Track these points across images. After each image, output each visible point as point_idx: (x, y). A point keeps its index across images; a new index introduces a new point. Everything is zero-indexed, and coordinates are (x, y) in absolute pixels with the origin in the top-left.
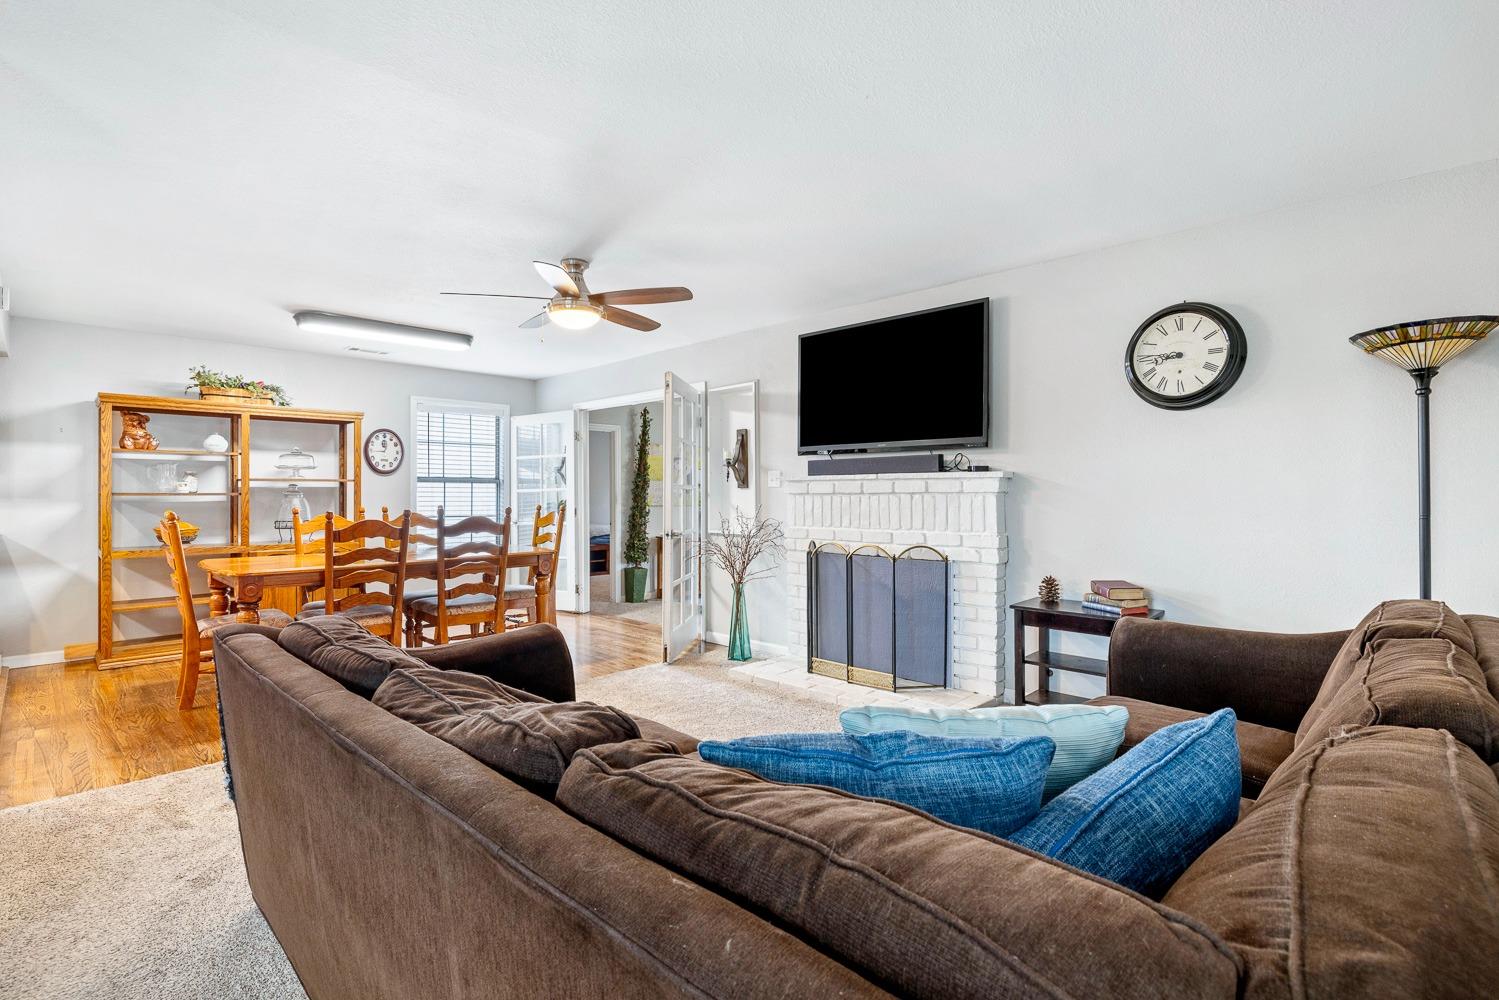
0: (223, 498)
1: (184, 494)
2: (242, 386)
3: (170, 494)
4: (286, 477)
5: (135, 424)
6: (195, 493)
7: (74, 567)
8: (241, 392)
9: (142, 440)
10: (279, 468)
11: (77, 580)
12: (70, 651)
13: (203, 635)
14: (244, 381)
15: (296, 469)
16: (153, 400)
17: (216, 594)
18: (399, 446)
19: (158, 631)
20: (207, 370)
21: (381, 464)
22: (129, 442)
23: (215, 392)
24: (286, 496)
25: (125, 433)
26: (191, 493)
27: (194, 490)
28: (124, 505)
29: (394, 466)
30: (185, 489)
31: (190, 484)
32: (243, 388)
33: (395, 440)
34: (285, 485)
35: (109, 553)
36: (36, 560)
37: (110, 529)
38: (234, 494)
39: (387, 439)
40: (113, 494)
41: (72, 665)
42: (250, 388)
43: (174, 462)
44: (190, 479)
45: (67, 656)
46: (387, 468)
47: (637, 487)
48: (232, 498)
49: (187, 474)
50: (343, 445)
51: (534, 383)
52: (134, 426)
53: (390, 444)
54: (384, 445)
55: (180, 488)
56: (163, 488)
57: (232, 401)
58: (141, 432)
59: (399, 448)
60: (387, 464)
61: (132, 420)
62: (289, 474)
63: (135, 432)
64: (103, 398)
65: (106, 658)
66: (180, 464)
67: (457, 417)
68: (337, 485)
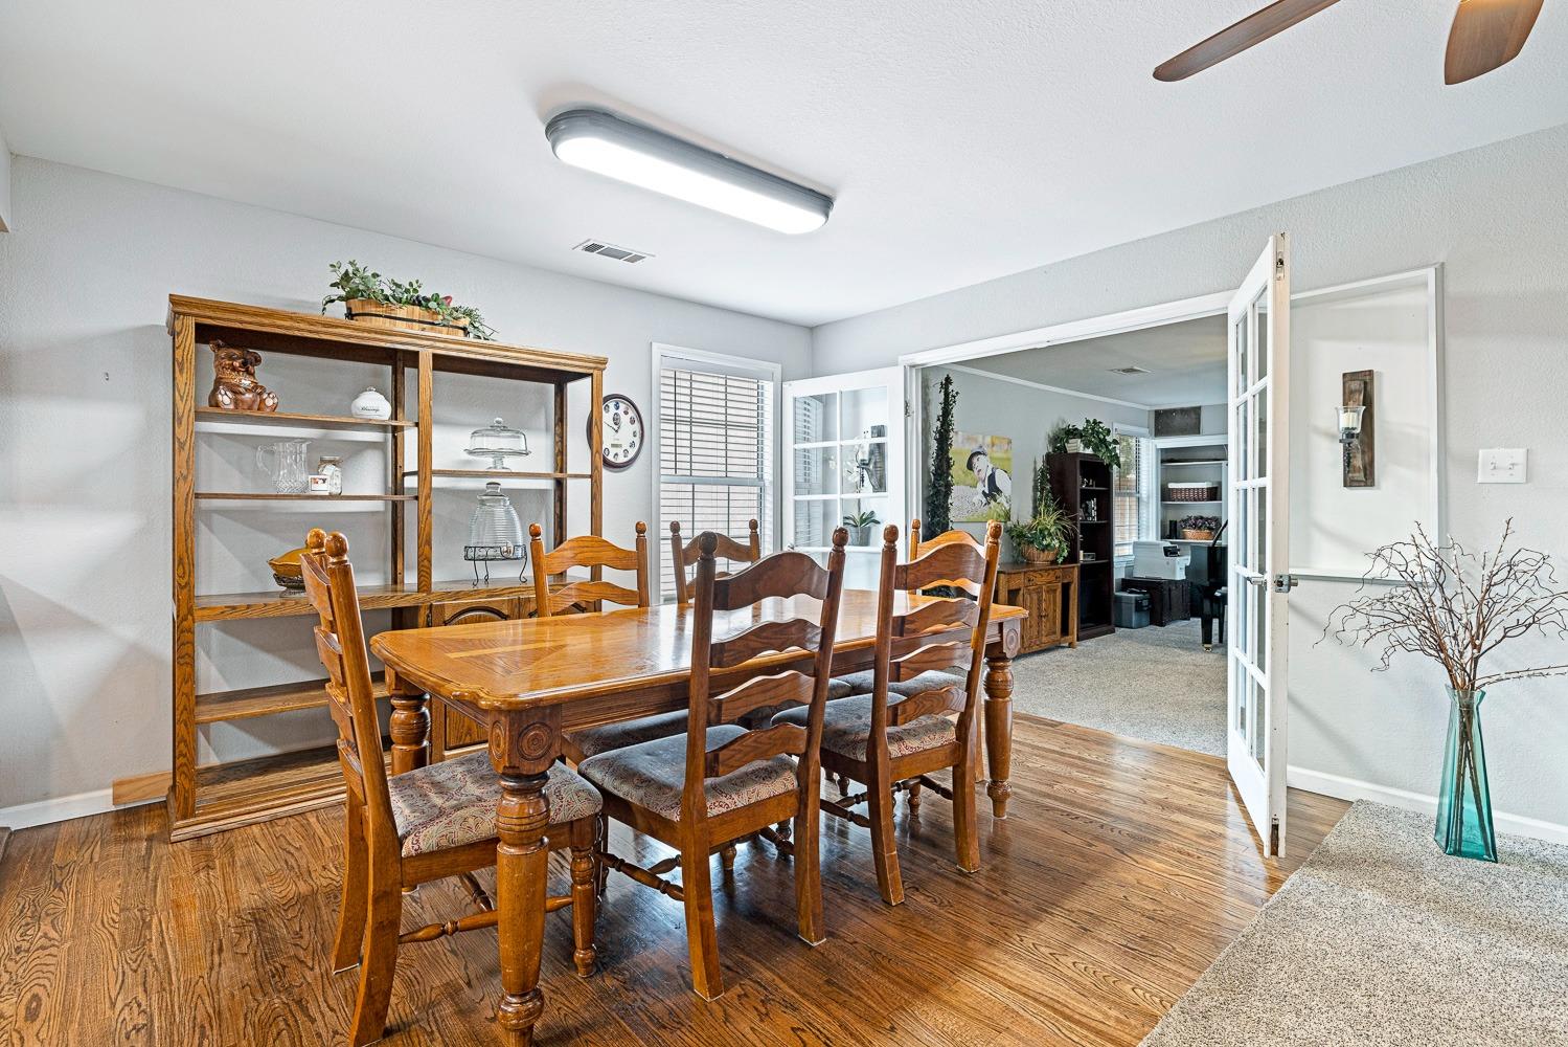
0: (378, 506)
1: (323, 498)
2: (418, 302)
3: (299, 497)
4: (483, 469)
5: (237, 364)
6: (339, 497)
7: (129, 633)
8: (417, 312)
9: (248, 396)
10: (471, 453)
11: (135, 654)
12: (123, 790)
13: (408, 848)
14: (422, 293)
15: (499, 454)
16: (270, 314)
17: (405, 708)
18: (637, 425)
19: (273, 743)
20: (360, 266)
21: (613, 451)
22: (225, 399)
23: (373, 310)
24: (483, 503)
25: (218, 382)
26: (331, 497)
27: (336, 491)
28: (216, 517)
29: (630, 456)
30: (322, 489)
31: (330, 480)
32: (420, 304)
33: (632, 413)
34: (481, 484)
35: (190, 611)
36: (60, 621)
37: (192, 564)
38: (398, 498)
39: (620, 412)
40: (197, 496)
41: (126, 818)
42: (432, 305)
43: (304, 440)
44: (329, 470)
45: (116, 799)
46: (621, 459)
47: (937, 493)
48: (395, 504)
49: (323, 461)
50: (561, 419)
51: (812, 330)
52: (234, 369)
53: (625, 420)
54: (616, 420)
55: (315, 487)
56: (285, 487)
57: (401, 327)
58: (246, 382)
59: (637, 426)
60: (620, 451)
61: (230, 358)
62: (486, 463)
63: (236, 381)
64: (180, 305)
65: (184, 817)
66: (312, 444)
67: (710, 380)
68: (549, 485)
